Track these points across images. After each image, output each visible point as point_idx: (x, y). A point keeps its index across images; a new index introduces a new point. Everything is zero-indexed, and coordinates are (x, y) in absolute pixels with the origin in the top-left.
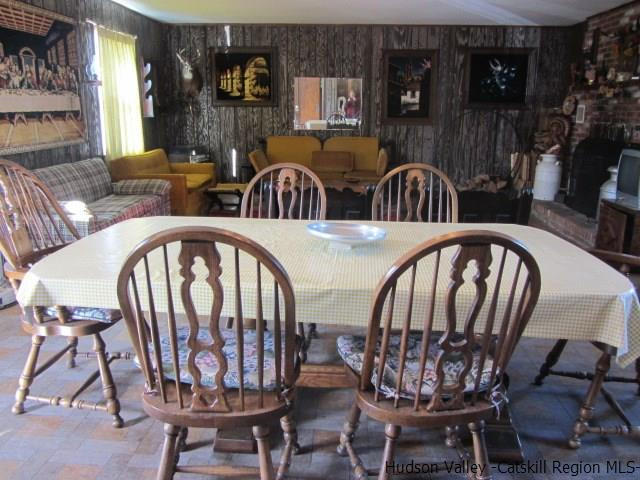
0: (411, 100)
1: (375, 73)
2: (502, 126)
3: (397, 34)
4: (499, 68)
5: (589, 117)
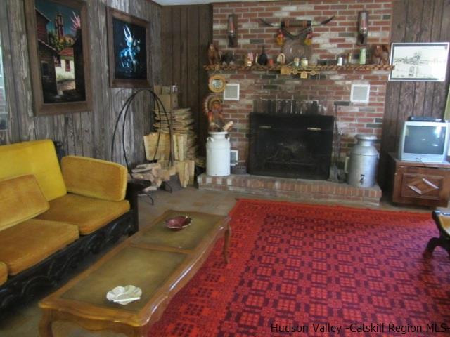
0: (66, 75)
5: (248, 95)
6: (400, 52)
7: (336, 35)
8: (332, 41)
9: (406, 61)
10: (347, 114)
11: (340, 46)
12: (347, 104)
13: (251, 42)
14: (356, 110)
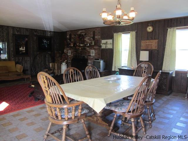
0: (23, 49)
1: (11, 41)
2: (47, 56)
3: (17, 30)
4: (45, 41)
5: (72, 54)
6: (104, 41)
7: (89, 38)
8: (88, 39)
9: (104, 44)
10: (90, 58)
11: (90, 40)
12: (90, 56)
13: (74, 40)
14: (92, 57)
